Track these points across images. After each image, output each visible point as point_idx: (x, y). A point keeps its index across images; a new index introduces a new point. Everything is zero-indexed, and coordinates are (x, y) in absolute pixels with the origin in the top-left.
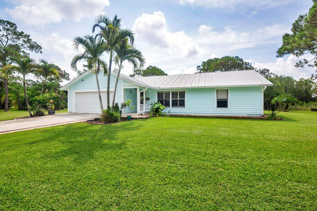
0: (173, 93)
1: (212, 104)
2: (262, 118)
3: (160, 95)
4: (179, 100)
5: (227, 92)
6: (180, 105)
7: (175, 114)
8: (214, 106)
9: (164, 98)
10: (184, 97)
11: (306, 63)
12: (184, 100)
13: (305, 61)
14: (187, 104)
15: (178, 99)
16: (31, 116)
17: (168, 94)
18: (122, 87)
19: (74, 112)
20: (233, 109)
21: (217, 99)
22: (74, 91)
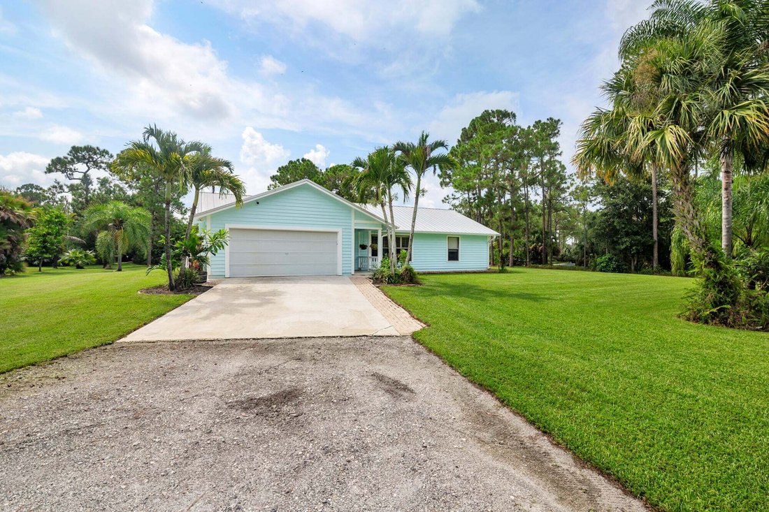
1: (444, 257)
8: (446, 259)
10: (407, 246)
14: (415, 256)
15: (401, 248)
18: (353, 225)
19: (227, 276)
20: (463, 263)
21: (449, 250)
22: (229, 226)
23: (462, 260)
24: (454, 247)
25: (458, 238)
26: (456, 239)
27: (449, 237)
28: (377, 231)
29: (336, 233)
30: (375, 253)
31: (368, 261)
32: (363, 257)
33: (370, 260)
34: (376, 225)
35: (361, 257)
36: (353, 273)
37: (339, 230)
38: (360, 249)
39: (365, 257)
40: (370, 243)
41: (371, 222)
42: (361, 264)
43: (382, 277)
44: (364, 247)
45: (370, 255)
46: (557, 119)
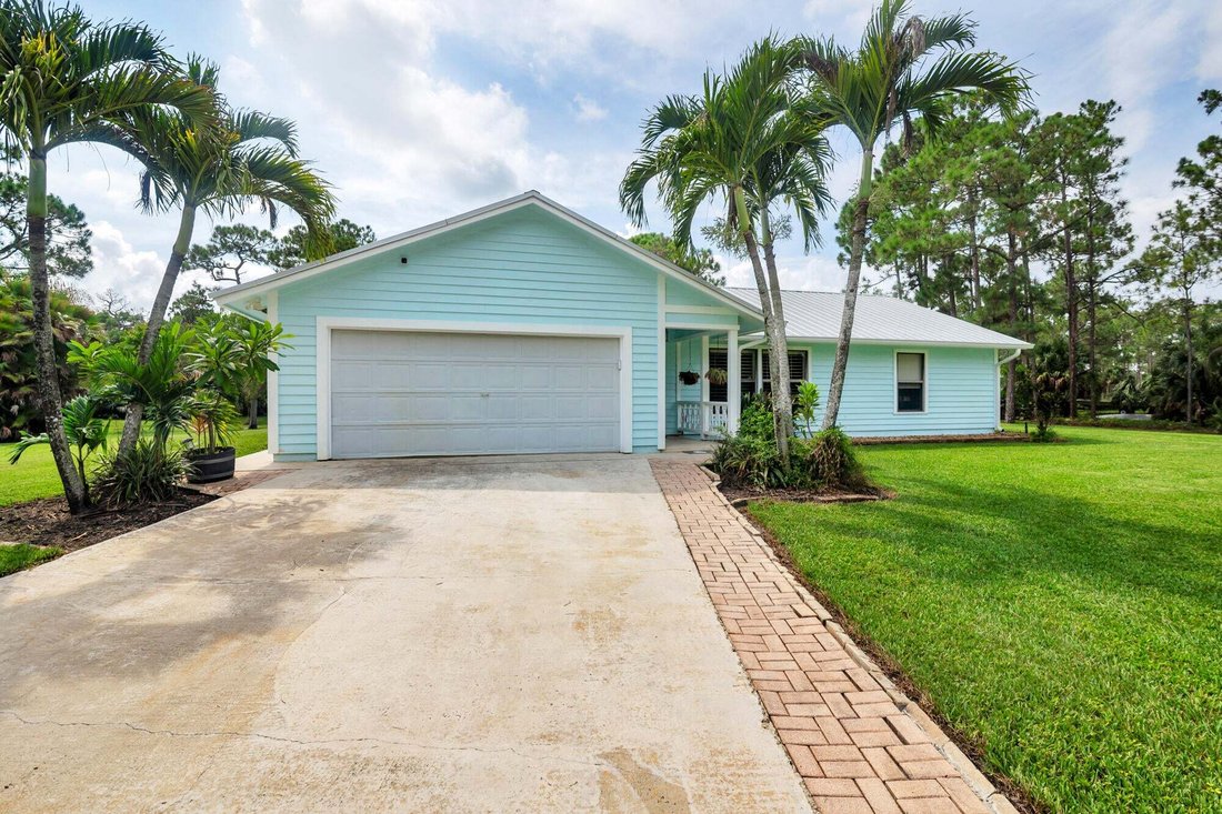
1: (888, 399)
5: (920, 361)
18: (661, 316)
19: (323, 453)
20: (936, 417)
21: (899, 384)
22: (325, 323)
23: (932, 410)
24: (913, 378)
25: (922, 356)
26: (915, 357)
27: (898, 354)
28: (725, 335)
29: (617, 339)
30: (719, 392)
31: (700, 416)
32: (688, 403)
33: (707, 411)
34: (724, 318)
35: (682, 403)
36: (662, 444)
37: (624, 331)
38: (680, 384)
39: (693, 404)
40: (706, 368)
41: (712, 310)
42: (684, 419)
43: (749, 466)
44: (689, 378)
45: (706, 398)
46: (1105, 101)
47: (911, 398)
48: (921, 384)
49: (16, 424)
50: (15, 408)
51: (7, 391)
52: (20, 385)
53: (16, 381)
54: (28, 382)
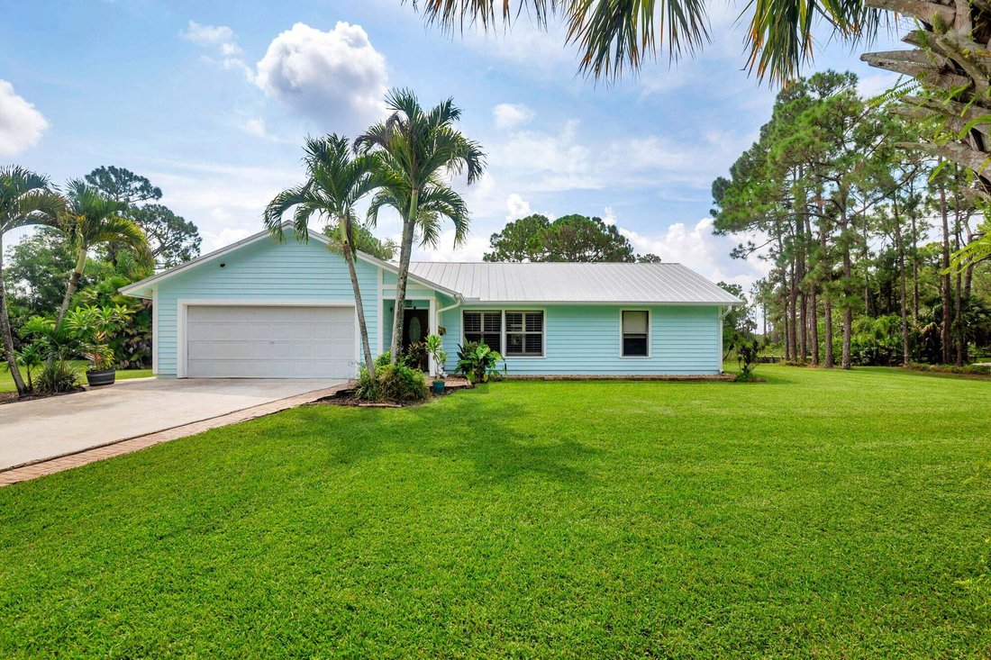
0: (508, 316)
1: (613, 346)
2: (722, 379)
3: (470, 319)
4: (527, 335)
5: (645, 317)
6: (527, 351)
7: (525, 373)
8: (617, 351)
9: (482, 329)
10: (540, 329)
11: (752, 250)
12: (540, 337)
13: (751, 247)
14: (549, 346)
15: (524, 332)
16: (25, 393)
17: (493, 319)
18: (380, 293)
20: (659, 361)
21: (624, 335)
22: (182, 302)
23: (655, 355)
24: (636, 328)
25: (647, 312)
26: (641, 313)
27: (623, 312)
28: (427, 303)
29: (353, 308)
34: (427, 291)
47: (635, 345)
48: (646, 335)
49: (133, 359)
50: (131, 350)
51: (128, 340)
52: (133, 336)
53: (131, 333)
54: (139, 334)
